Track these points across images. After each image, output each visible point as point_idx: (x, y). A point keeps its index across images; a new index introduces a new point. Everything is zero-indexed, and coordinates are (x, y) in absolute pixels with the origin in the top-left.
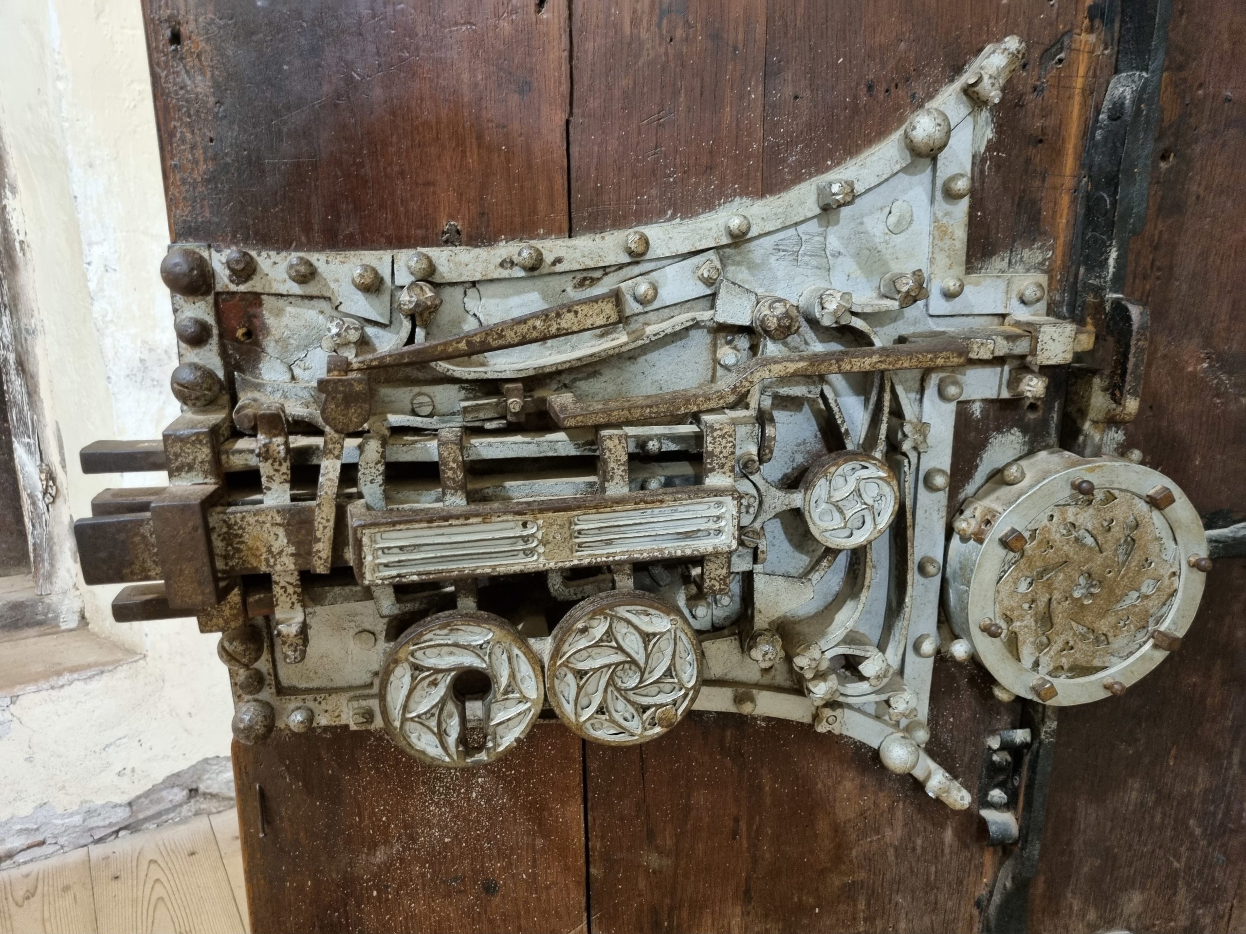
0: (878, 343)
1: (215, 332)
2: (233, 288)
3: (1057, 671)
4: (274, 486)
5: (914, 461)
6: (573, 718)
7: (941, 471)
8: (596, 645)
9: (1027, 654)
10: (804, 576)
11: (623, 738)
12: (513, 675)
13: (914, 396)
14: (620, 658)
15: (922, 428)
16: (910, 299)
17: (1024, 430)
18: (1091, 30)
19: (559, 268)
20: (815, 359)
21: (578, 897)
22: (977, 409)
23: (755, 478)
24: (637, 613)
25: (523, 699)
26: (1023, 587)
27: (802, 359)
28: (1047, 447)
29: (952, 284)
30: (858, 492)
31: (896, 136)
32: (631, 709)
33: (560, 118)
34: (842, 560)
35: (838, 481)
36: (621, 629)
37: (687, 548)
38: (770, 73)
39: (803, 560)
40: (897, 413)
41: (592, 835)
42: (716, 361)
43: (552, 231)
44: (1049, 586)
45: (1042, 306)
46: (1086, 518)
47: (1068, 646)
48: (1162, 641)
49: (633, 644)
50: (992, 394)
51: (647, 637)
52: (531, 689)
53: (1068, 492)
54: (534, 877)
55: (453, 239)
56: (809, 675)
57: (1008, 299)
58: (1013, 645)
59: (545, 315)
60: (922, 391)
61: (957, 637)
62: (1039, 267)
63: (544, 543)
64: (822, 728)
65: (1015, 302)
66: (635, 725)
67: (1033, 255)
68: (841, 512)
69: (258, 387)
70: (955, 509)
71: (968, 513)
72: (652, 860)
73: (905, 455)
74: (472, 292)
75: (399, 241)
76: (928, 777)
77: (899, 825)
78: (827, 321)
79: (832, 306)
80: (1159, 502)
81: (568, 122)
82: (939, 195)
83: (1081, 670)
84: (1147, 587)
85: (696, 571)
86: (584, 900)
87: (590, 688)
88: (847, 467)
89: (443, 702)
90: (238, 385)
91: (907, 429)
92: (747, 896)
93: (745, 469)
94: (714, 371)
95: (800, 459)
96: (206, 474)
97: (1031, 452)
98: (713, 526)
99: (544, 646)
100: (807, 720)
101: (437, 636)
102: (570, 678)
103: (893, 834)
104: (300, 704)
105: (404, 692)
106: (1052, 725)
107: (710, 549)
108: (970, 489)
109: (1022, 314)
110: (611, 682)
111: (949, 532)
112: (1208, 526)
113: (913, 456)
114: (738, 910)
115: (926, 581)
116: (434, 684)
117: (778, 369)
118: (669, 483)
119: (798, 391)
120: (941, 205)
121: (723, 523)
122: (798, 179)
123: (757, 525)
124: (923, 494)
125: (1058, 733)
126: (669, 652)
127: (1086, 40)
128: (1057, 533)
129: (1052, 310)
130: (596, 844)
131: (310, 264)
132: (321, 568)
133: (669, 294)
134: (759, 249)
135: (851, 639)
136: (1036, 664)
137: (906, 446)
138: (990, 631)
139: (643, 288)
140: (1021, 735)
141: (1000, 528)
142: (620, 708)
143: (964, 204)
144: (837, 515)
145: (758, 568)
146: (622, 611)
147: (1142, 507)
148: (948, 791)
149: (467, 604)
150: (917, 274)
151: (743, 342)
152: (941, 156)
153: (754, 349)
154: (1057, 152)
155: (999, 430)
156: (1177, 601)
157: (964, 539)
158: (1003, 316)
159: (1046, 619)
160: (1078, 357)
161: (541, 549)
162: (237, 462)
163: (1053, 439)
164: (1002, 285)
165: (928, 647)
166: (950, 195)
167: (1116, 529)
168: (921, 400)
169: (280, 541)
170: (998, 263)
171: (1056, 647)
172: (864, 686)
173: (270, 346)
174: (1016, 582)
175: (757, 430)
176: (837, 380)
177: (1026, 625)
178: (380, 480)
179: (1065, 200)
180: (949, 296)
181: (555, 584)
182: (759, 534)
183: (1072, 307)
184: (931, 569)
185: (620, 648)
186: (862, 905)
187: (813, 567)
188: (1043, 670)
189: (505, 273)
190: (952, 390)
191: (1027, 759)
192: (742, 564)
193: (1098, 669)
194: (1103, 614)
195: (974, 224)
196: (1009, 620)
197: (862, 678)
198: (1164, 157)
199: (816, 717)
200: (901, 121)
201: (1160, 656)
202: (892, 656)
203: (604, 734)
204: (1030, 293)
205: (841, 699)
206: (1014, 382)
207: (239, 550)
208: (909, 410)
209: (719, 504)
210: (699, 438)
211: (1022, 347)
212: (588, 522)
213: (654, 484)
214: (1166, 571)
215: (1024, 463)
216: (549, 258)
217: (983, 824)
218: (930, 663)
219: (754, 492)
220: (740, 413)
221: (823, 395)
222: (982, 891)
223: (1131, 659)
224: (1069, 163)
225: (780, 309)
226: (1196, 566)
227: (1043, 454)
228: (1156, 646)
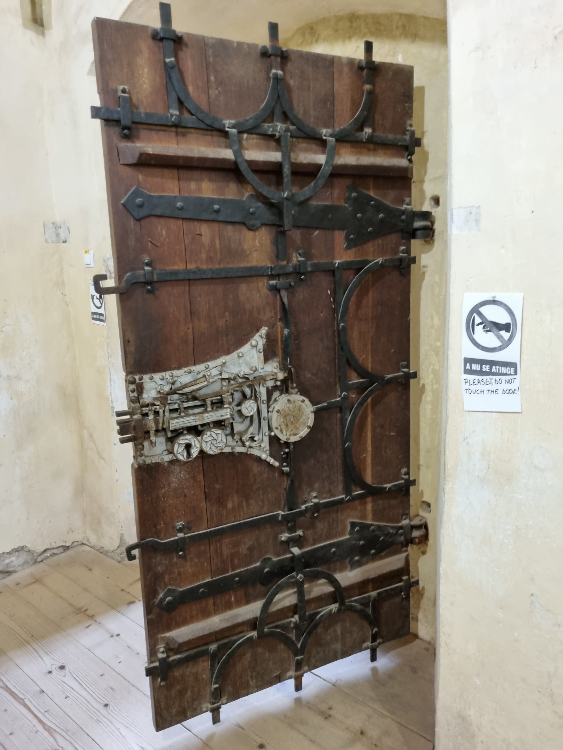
0: (250, 379)
1: (136, 390)
2: (139, 382)
3: (290, 435)
4: (151, 415)
5: (260, 399)
6: (205, 450)
7: (265, 400)
8: (209, 437)
9: (284, 433)
10: (242, 422)
11: (214, 453)
12: (195, 444)
13: (258, 387)
14: (213, 438)
15: (260, 392)
16: (255, 371)
17: (279, 390)
18: (280, 322)
19: (194, 372)
20: (240, 383)
21: (203, 496)
22: (270, 388)
23: (232, 405)
24: (215, 430)
25: (197, 448)
26: (282, 420)
27: (238, 384)
28: (284, 394)
29: (262, 367)
30: (250, 406)
31: (249, 343)
32: (215, 448)
33: (192, 346)
34: (249, 419)
35: (246, 404)
36: (212, 433)
37: (221, 418)
38: (227, 335)
39: (241, 420)
40: (255, 390)
41: (205, 482)
42: (222, 385)
43: (192, 365)
44: (286, 419)
45: (278, 369)
46: (291, 406)
47: (292, 430)
48: (309, 427)
49: (215, 436)
50: (272, 385)
51: (217, 434)
52: (198, 445)
53: (287, 401)
54: (194, 492)
55: (174, 369)
56: (245, 441)
57: (272, 368)
58: (281, 431)
59: (194, 381)
60: (259, 386)
61: (272, 432)
62: (277, 362)
63: (199, 420)
64: (249, 453)
65: (273, 368)
66: (216, 451)
67: (276, 359)
68: (247, 409)
69: (143, 398)
70: (268, 407)
71: (271, 407)
72: (218, 486)
73: (258, 398)
74: (179, 377)
75: (165, 370)
76: (270, 461)
77: (266, 473)
78: (241, 376)
79: (242, 374)
80: (303, 401)
81: (193, 347)
82: (258, 352)
83: (295, 435)
84: (304, 417)
85: (223, 423)
86: (204, 497)
87: (208, 445)
88: (247, 401)
89: (183, 450)
90: (139, 399)
91: (257, 393)
92: (237, 492)
93: (230, 403)
94: (222, 386)
95: (239, 401)
96: (140, 414)
97: (281, 394)
98: (226, 414)
99: (199, 438)
100: (245, 452)
101: (181, 438)
102: (205, 443)
103: (265, 476)
104: (149, 459)
105: (177, 449)
106: (292, 447)
107: (226, 418)
108: (271, 403)
109: (275, 371)
110: (212, 443)
111: (268, 412)
112: (313, 406)
113: (259, 398)
114: (236, 495)
115: (265, 421)
116: (182, 447)
117: (234, 386)
118: (217, 407)
119: (238, 389)
120: (259, 354)
121: (228, 413)
122: (233, 351)
123: (233, 413)
124: (262, 405)
125: (294, 448)
126: (221, 437)
127: (279, 324)
128: (286, 409)
129: (281, 369)
130: (206, 484)
131: (152, 377)
132: (160, 429)
133: (213, 374)
134: (227, 364)
135: (252, 434)
136: (286, 434)
137: (258, 396)
138: (277, 428)
139: (209, 374)
140: (287, 450)
141: (276, 409)
142: (213, 448)
143: (262, 354)
144: (247, 410)
145: (234, 422)
146: (212, 430)
147: (301, 403)
148: (274, 463)
149: (185, 432)
150: (256, 367)
151: (227, 381)
152: (257, 347)
153: (229, 382)
154: (277, 342)
155: (275, 391)
156: (310, 419)
157: (271, 412)
158: (272, 371)
159: (287, 425)
160: (285, 378)
161: (198, 421)
162: (144, 412)
163: (285, 391)
164: (271, 366)
165: (267, 434)
166: (260, 352)
167: (296, 407)
168: (260, 388)
169: (153, 425)
170: (270, 362)
171: (289, 430)
172: (256, 443)
173: (145, 391)
174: (280, 419)
175: (231, 396)
176: (245, 386)
177: (283, 427)
178: (168, 412)
179: (280, 350)
180: (262, 369)
181: (199, 427)
182: (234, 415)
183: (284, 368)
184: (265, 419)
185: (213, 437)
186: (261, 492)
187: (244, 420)
188: (288, 435)
189: (185, 374)
190: (265, 385)
191: (289, 455)
192: (231, 421)
193: (299, 434)
194: (297, 423)
195: (264, 355)
196: (280, 426)
197: (255, 441)
198: (296, 340)
199: (248, 451)
200: (250, 340)
201: (309, 430)
202: (260, 436)
203: (211, 452)
204: (276, 367)
205: (251, 446)
206: (275, 383)
207: (146, 427)
208: (257, 390)
209: (227, 410)
210: (222, 399)
211: (275, 377)
212: (205, 415)
213: (215, 408)
214: (307, 414)
215: (280, 397)
216: (192, 370)
217: (283, 470)
218: (268, 437)
219: (232, 407)
220: (228, 394)
221: (242, 389)
222: (285, 486)
223: (303, 432)
224: (280, 344)
225: (233, 376)
226: (312, 412)
227: (283, 395)
228: (308, 428)
